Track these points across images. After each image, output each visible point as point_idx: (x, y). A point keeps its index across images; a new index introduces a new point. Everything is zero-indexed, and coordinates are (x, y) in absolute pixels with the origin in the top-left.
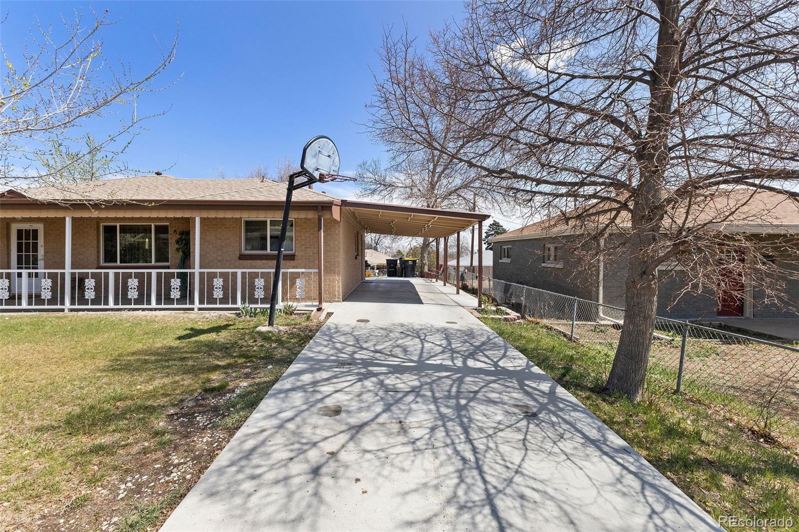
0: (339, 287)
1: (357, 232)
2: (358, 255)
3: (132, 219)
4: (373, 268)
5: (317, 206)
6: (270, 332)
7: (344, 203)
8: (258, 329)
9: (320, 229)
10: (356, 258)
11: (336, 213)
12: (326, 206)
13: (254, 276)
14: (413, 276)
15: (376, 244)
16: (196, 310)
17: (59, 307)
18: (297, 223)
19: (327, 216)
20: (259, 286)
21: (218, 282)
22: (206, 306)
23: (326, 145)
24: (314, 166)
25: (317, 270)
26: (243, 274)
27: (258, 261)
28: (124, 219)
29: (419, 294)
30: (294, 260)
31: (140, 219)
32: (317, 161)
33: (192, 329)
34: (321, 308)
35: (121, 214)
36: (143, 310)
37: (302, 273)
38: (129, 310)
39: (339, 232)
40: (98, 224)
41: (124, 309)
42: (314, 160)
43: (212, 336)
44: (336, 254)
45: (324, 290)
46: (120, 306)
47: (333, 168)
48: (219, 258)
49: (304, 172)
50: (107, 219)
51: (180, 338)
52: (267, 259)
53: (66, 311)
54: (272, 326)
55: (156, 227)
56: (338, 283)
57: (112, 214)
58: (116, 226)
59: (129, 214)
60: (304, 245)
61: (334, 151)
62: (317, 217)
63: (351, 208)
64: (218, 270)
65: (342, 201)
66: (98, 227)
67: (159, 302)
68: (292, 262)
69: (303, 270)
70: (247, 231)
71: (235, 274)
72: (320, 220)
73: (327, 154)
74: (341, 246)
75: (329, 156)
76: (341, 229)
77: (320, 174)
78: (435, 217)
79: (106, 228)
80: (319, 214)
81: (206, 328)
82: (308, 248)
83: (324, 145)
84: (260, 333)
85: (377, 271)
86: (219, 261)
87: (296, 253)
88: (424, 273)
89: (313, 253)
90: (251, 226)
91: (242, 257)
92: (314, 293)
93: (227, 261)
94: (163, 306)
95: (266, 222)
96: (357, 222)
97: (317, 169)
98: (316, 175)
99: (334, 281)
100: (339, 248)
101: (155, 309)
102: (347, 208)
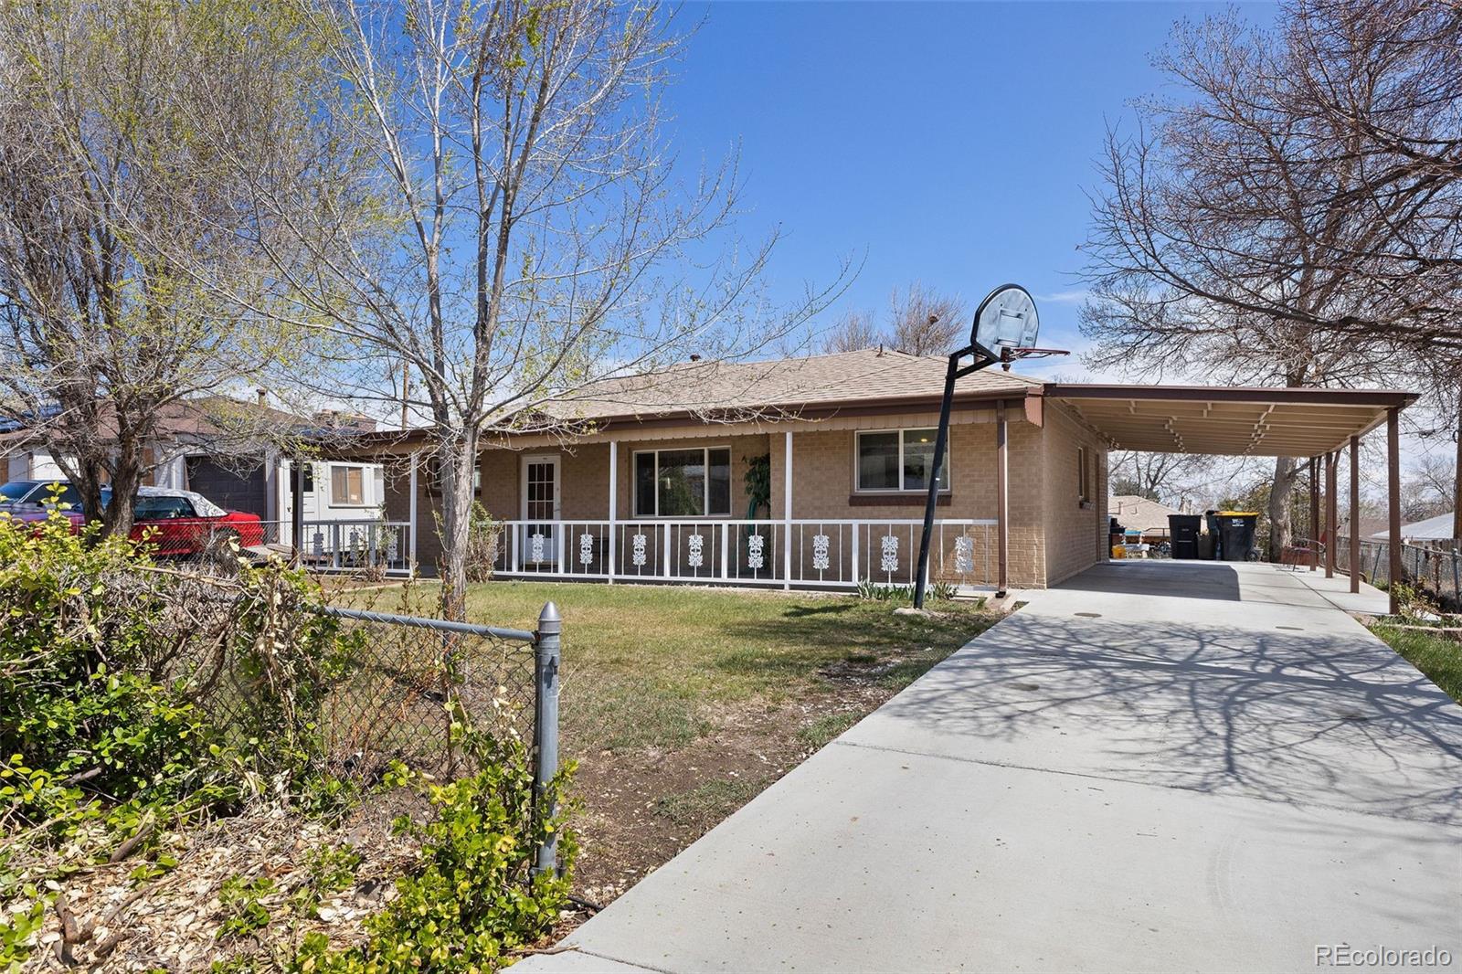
0: (1040, 559)
1: (1086, 449)
2: (1087, 500)
3: (674, 442)
4: (1133, 540)
5: (996, 401)
6: (918, 616)
7: (1050, 389)
8: (897, 611)
9: (1001, 443)
10: (1081, 505)
11: (1033, 411)
12: (1013, 400)
13: (880, 532)
14: (1247, 556)
15: (1153, 483)
16: (787, 587)
17: (601, 576)
18: (956, 433)
19: (1014, 417)
20: (890, 550)
21: (821, 542)
22: (801, 582)
23: (1013, 299)
24: (992, 338)
25: (995, 522)
26: (862, 528)
27: (883, 508)
28: (663, 442)
29: (1241, 587)
30: (949, 504)
31: (686, 441)
32: (998, 328)
33: (796, 607)
34: (1004, 593)
35: (657, 435)
36: (712, 584)
37: (968, 527)
38: (692, 583)
39: (1039, 447)
40: (630, 451)
41: (685, 583)
42: (993, 328)
43: (832, 616)
44: (1034, 492)
45: (1010, 566)
46: (678, 578)
47: (1027, 334)
48: (817, 503)
49: (975, 348)
50: (641, 444)
51: (786, 615)
52: (899, 504)
53: (611, 582)
54: (921, 608)
55: (711, 452)
56: (1038, 548)
57: (647, 436)
58: (654, 454)
59: (668, 435)
60: (968, 476)
61: (1028, 305)
62: (995, 421)
63: (1064, 399)
64: (821, 522)
65: (1047, 386)
66: (630, 457)
67: (731, 574)
68: (945, 508)
69: (970, 522)
70: (863, 453)
71: (848, 528)
72: (1001, 426)
73: (1015, 313)
74: (1044, 476)
75: (1019, 316)
76: (1044, 442)
77: (1003, 349)
78: (1269, 406)
79: (639, 456)
80: (1000, 414)
81: (816, 608)
82: (978, 481)
83: (1009, 300)
84: (902, 616)
85: (1147, 547)
86: (816, 508)
87: (954, 492)
88: (1281, 550)
89: (987, 492)
90: (870, 444)
91: (856, 501)
92: (991, 570)
93: (829, 508)
94: (737, 580)
95: (897, 435)
96: (1083, 425)
97: (998, 342)
98: (997, 351)
99: (1029, 545)
100: (1040, 480)
101: (728, 585)
102: (1057, 398)
